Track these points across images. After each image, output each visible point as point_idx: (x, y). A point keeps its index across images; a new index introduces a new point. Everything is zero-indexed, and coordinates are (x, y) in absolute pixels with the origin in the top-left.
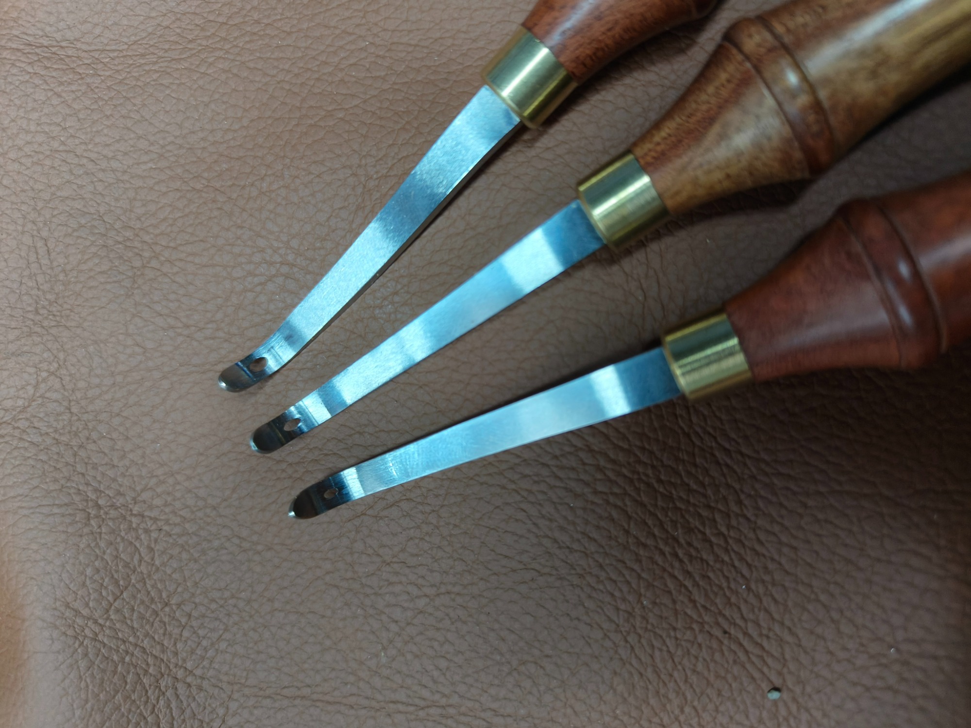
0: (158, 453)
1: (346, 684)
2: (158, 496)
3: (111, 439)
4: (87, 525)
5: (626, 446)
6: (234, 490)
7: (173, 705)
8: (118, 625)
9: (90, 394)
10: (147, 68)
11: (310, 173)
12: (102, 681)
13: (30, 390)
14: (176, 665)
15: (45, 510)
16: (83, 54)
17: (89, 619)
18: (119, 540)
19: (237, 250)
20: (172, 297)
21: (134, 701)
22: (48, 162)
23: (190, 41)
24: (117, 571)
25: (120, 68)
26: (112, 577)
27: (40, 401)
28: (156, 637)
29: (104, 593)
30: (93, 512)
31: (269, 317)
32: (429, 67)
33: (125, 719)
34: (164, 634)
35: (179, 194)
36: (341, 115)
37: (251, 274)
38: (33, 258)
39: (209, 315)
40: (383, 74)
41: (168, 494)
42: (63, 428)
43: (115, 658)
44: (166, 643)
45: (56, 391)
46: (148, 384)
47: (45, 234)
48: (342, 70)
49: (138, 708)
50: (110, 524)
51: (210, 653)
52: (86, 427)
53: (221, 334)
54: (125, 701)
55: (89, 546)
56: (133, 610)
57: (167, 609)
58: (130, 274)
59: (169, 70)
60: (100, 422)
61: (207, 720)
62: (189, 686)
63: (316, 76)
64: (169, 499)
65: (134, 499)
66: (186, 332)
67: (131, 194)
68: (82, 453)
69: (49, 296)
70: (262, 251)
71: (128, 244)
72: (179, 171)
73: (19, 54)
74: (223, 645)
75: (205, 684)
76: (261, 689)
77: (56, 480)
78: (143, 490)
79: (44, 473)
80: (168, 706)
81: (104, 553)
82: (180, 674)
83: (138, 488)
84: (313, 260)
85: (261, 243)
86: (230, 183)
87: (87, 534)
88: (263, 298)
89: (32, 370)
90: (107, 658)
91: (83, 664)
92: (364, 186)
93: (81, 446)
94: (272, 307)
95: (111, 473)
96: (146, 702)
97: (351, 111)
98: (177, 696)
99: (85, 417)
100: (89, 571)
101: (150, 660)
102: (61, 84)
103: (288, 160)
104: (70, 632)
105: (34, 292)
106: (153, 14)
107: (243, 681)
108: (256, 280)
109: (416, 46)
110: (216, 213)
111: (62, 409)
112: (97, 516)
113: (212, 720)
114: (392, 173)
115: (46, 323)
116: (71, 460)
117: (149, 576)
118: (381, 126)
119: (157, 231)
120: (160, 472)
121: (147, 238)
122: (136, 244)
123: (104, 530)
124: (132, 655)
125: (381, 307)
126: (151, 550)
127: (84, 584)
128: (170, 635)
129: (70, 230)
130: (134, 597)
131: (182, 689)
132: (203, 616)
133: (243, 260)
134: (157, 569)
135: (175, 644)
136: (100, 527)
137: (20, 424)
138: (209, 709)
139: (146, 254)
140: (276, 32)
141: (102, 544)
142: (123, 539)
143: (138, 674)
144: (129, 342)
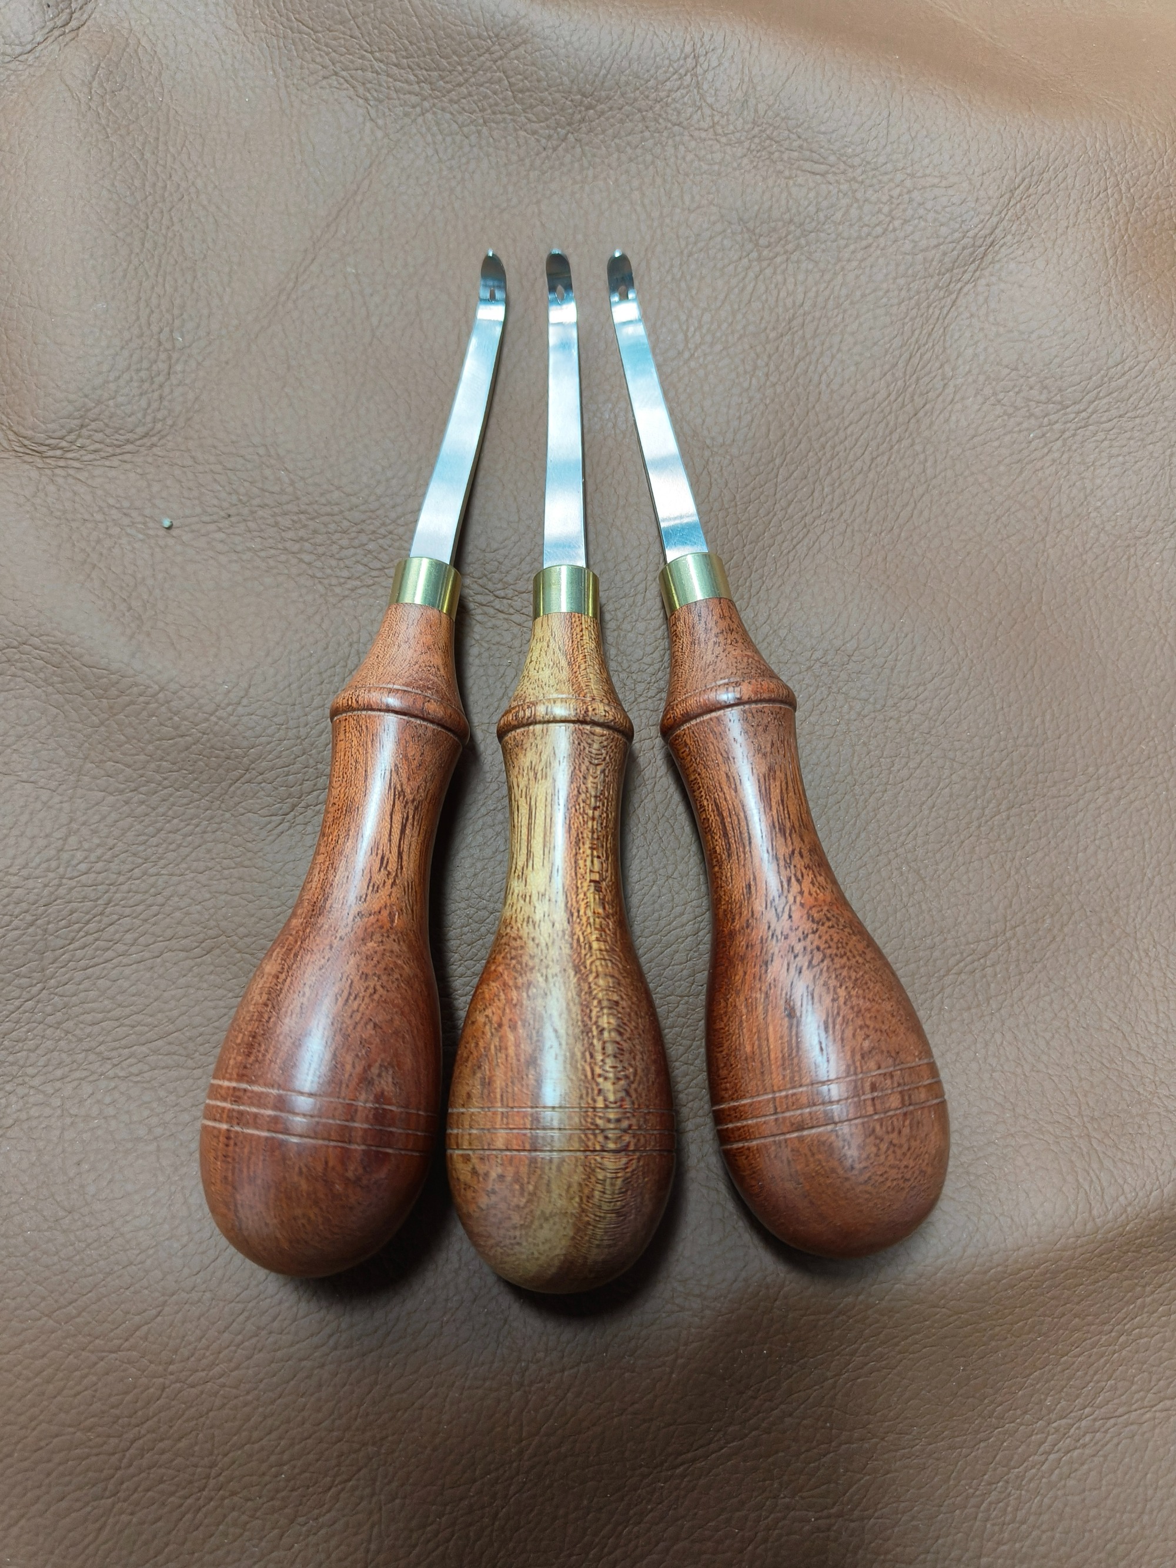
0: (605, 179)
1: (347, 232)
2: (572, 162)
3: (637, 147)
4: (579, 91)
5: (399, 522)
6: (543, 225)
7: (405, 86)
8: (489, 75)
9: (682, 148)
10: (917, 333)
11: (746, 413)
12: (453, 39)
13: (710, 100)
14: (434, 105)
15: (609, 62)
16: (959, 285)
17: (506, 53)
18: (554, 111)
19: (725, 326)
20: (719, 256)
21: (424, 56)
22: (886, 209)
23: (918, 380)
24: (531, 96)
25: (931, 311)
26: (528, 90)
27: (698, 104)
28: (463, 101)
29: (520, 77)
30: (586, 101)
31: (659, 323)
32: (770, 546)
33: (415, 41)
34: (463, 109)
35: (797, 304)
36: (778, 461)
37: (700, 327)
38: (816, 157)
39: (688, 277)
40: (789, 511)
41: (569, 171)
42: (666, 112)
43: (465, 59)
44: (456, 106)
45: (699, 121)
46: (664, 199)
47: (830, 177)
48: (814, 483)
49: (418, 57)
50: (570, 111)
51: (429, 138)
52: (657, 131)
53: (669, 278)
54: (428, 49)
55: (562, 84)
56: (495, 93)
57: (481, 121)
58: (757, 231)
59: (904, 349)
60: (656, 144)
61: (380, 107)
62: (414, 107)
63: (823, 461)
64: (565, 170)
65: (580, 141)
66: (686, 252)
67: (822, 266)
68: (638, 116)
69: (777, 154)
70: (712, 345)
71: (782, 242)
72: (817, 314)
73: (988, 232)
74: (430, 151)
75: (407, 120)
76: (380, 163)
77: (627, 83)
78: (583, 151)
79: (638, 77)
80: (407, 82)
81: (550, 94)
82: (426, 104)
83: (587, 148)
84: (680, 379)
85: (718, 347)
86: (781, 348)
87: (571, 88)
88: (676, 326)
89: (725, 110)
90: (468, 52)
91: (474, 31)
92: (708, 447)
93: (644, 119)
94: (664, 330)
95: (610, 132)
96: (419, 66)
97: (775, 471)
98: (410, 93)
99: (665, 134)
100: (542, 73)
101: (449, 86)
102: (945, 254)
103: (768, 401)
104: (503, 33)
105: (786, 144)
106: (960, 361)
107: (394, 152)
108: (692, 329)
109: (794, 547)
110: (763, 326)
111: (681, 119)
112: (582, 102)
113: (377, 111)
114: (705, 472)
115: (757, 140)
116: (636, 105)
117: (513, 120)
118: (747, 485)
119: (779, 271)
120: (590, 173)
121: (778, 260)
122: (779, 249)
123: (568, 103)
124: (460, 74)
125: (611, 410)
126: (534, 133)
127: (533, 64)
128: (460, 113)
129: (820, 199)
130: (504, 99)
131: (414, 99)
132: (461, 148)
133: (714, 326)
134: (516, 130)
135: (452, 114)
136: (572, 101)
137: (688, 77)
138: (387, 113)
139: (765, 253)
140: (881, 450)
141: (557, 95)
142: (554, 115)
143: (443, 70)
144: (704, 202)
